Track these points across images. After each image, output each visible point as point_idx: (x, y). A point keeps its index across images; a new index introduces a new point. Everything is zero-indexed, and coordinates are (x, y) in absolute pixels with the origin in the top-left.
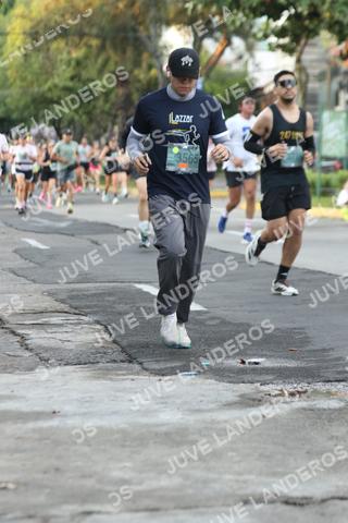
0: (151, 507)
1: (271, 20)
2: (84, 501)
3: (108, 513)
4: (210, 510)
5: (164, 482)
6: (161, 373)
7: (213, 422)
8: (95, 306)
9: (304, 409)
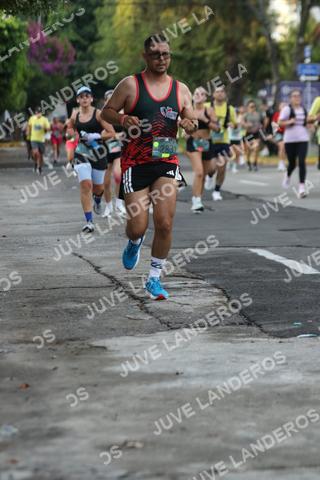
0: (277, 465)
6: (281, 335)
8: (212, 270)
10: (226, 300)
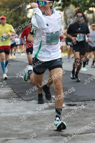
0: (25, 138)
1: (57, 2)
2: (6, 137)
3: (13, 140)
4: (41, 138)
5: (28, 131)
6: (27, 100)
7: (42, 114)
8: (9, 82)
9: (67, 109)
10: (12, 91)
